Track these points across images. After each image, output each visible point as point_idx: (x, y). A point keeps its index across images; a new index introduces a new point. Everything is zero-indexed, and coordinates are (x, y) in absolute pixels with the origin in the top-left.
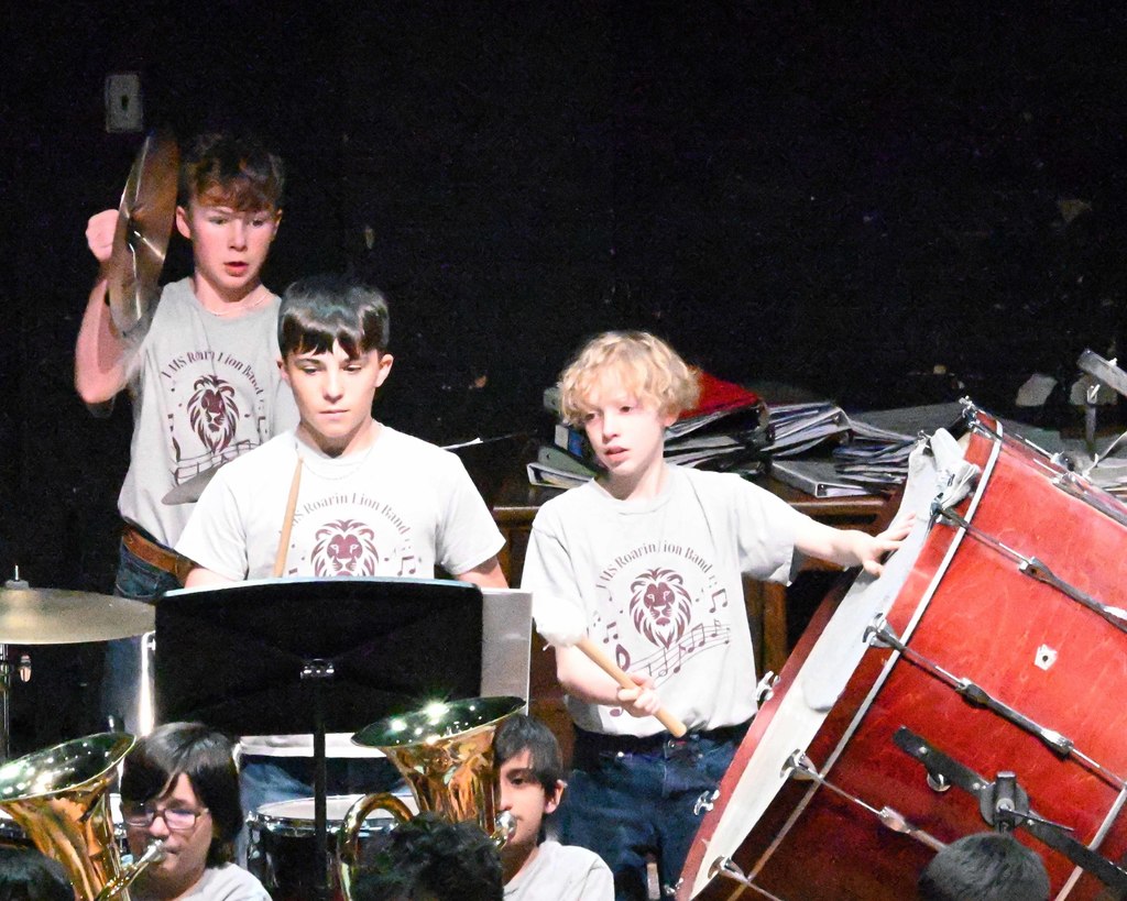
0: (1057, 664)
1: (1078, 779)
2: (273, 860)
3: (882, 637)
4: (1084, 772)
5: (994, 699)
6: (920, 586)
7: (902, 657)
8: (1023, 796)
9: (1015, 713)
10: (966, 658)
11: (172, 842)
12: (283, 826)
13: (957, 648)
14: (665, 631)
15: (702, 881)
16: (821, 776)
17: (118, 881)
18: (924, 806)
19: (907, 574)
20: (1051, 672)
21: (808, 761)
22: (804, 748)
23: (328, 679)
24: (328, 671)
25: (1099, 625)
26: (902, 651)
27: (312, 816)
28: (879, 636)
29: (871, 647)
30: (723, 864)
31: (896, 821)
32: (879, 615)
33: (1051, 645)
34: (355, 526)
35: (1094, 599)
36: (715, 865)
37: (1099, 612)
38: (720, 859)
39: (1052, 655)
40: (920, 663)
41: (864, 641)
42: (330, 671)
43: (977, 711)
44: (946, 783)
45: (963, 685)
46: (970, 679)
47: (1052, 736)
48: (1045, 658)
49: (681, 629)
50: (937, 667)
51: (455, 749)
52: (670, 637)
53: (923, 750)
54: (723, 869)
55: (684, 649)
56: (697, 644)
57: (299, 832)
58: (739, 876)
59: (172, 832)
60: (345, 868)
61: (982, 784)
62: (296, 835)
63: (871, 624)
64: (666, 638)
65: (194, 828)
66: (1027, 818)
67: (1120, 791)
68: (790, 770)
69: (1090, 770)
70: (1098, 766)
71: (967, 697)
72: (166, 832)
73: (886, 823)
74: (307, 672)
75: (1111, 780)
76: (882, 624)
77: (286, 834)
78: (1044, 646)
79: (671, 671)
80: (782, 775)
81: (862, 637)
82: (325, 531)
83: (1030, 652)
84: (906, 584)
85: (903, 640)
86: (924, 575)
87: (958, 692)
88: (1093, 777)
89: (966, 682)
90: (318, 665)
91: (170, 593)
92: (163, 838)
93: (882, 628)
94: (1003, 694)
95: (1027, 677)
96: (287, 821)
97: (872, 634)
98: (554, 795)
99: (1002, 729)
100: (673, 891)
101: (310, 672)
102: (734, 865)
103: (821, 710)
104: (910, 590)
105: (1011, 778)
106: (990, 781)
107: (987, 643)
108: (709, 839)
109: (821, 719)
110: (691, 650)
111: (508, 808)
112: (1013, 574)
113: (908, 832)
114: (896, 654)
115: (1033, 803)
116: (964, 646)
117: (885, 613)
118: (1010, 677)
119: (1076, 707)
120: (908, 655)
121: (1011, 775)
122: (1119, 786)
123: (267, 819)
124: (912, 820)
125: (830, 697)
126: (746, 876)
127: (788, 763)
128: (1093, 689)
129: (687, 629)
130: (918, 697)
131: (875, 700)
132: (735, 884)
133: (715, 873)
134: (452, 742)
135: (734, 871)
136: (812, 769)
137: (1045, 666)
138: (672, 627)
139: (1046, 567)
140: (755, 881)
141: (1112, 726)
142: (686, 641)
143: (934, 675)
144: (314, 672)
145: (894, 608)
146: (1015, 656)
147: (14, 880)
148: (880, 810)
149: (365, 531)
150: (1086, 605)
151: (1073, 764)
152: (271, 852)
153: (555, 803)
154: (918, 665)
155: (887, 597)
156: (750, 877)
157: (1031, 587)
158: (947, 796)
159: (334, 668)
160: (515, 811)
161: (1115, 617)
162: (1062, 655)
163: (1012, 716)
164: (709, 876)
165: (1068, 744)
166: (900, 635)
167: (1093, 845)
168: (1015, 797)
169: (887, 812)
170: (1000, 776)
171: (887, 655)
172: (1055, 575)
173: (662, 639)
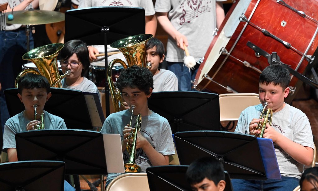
0: (286, 25)
1: (292, 53)
2: (95, 76)
3: (243, 19)
4: (293, 52)
5: (271, 34)
6: (253, 7)
7: (248, 24)
8: (279, 58)
9: (277, 38)
10: (264, 24)
11: (72, 71)
12: (97, 68)
13: (262, 22)
14: (195, 6)
15: (200, 80)
16: (229, 53)
17: (58, 80)
18: (254, 61)
19: (249, 4)
20: (285, 27)
21: (226, 50)
22: (225, 46)
23: (107, 31)
24: (108, 30)
25: (297, 16)
26: (248, 22)
27: (104, 65)
28: (242, 19)
29: (241, 22)
30: (205, 75)
31: (248, 65)
32: (243, 14)
33: (285, 21)
34: (119, 3)
35: (296, 9)
36: (203, 76)
37: (296, 12)
38: (205, 74)
39: (285, 23)
40: (253, 26)
41: (239, 20)
42: (108, 29)
43: (267, 37)
44: (260, 55)
45: (263, 31)
46: (265, 29)
47: (286, 43)
48: (283, 23)
49: (199, 6)
50: (257, 26)
51: (136, 48)
52: (196, 8)
53: (254, 47)
54: (205, 77)
55: (199, 11)
56: (203, 11)
57: (101, 69)
58: (209, 78)
59: (72, 68)
60: (109, 77)
61: (268, 55)
62: (101, 70)
63: (241, 16)
64: (195, 8)
65: (77, 68)
66: (279, 63)
67: (302, 56)
68: (221, 52)
69: (295, 51)
70: (297, 50)
71: (265, 34)
72: (71, 68)
73: (245, 65)
74: (102, 30)
75: (300, 54)
76: (244, 16)
77: (98, 70)
78: (283, 21)
79: (195, 17)
80: (219, 53)
81: (239, 19)
82: (111, 4)
83: (280, 22)
84: (249, 6)
85: (249, 20)
86: (253, 4)
87: (262, 33)
88: (296, 53)
89: (264, 30)
90: (105, 28)
91: (68, 11)
92: (70, 69)
93: (243, 17)
94: (273, 33)
95: (279, 28)
96: (98, 67)
97: (241, 19)
98: (162, 58)
99: (273, 41)
100: (193, 82)
101: (103, 30)
102: (208, 76)
103: (229, 37)
104: (250, 7)
105: (275, 54)
106: (270, 54)
107: (269, 21)
108: (202, 69)
109: (228, 40)
110: (201, 12)
111: (150, 61)
112: (275, 3)
113: (250, 67)
114: (247, 23)
115: (281, 60)
116: (264, 21)
117: (244, 13)
118: (275, 29)
119: (291, 36)
120: (250, 23)
121: (276, 53)
122: (302, 55)
123: (93, 66)
124: (251, 64)
125: (231, 34)
126: (211, 78)
127: (221, 50)
128: (296, 31)
129: (201, 7)
130: (253, 34)
131: (242, 35)
132: (208, 80)
133: (203, 78)
134: (135, 46)
135: (208, 77)
136: (227, 52)
137: (284, 26)
138: (197, 6)
139: (283, 2)
140: (213, 80)
141: (300, 40)
142: (200, 10)
143: (257, 28)
144: (104, 30)
145: (246, 12)
146: (276, 24)
147: (35, 82)
148: (243, 62)
149: (121, 4)
150: (293, 11)
151: (291, 50)
152: (94, 74)
153: (162, 60)
154: (252, 26)
155: (245, 10)
156: (212, 79)
157: (280, 6)
158: (260, 58)
159: (109, 29)
160: (152, 62)
161: (300, 14)
162: (288, 23)
163: (276, 38)
164: (202, 78)
165: (289, 45)
166: (248, 19)
167: (296, 70)
168: (277, 58)
169: (245, 62)
170: (273, 53)
171: (245, 23)
172: (286, 3)
173: (194, 8)
